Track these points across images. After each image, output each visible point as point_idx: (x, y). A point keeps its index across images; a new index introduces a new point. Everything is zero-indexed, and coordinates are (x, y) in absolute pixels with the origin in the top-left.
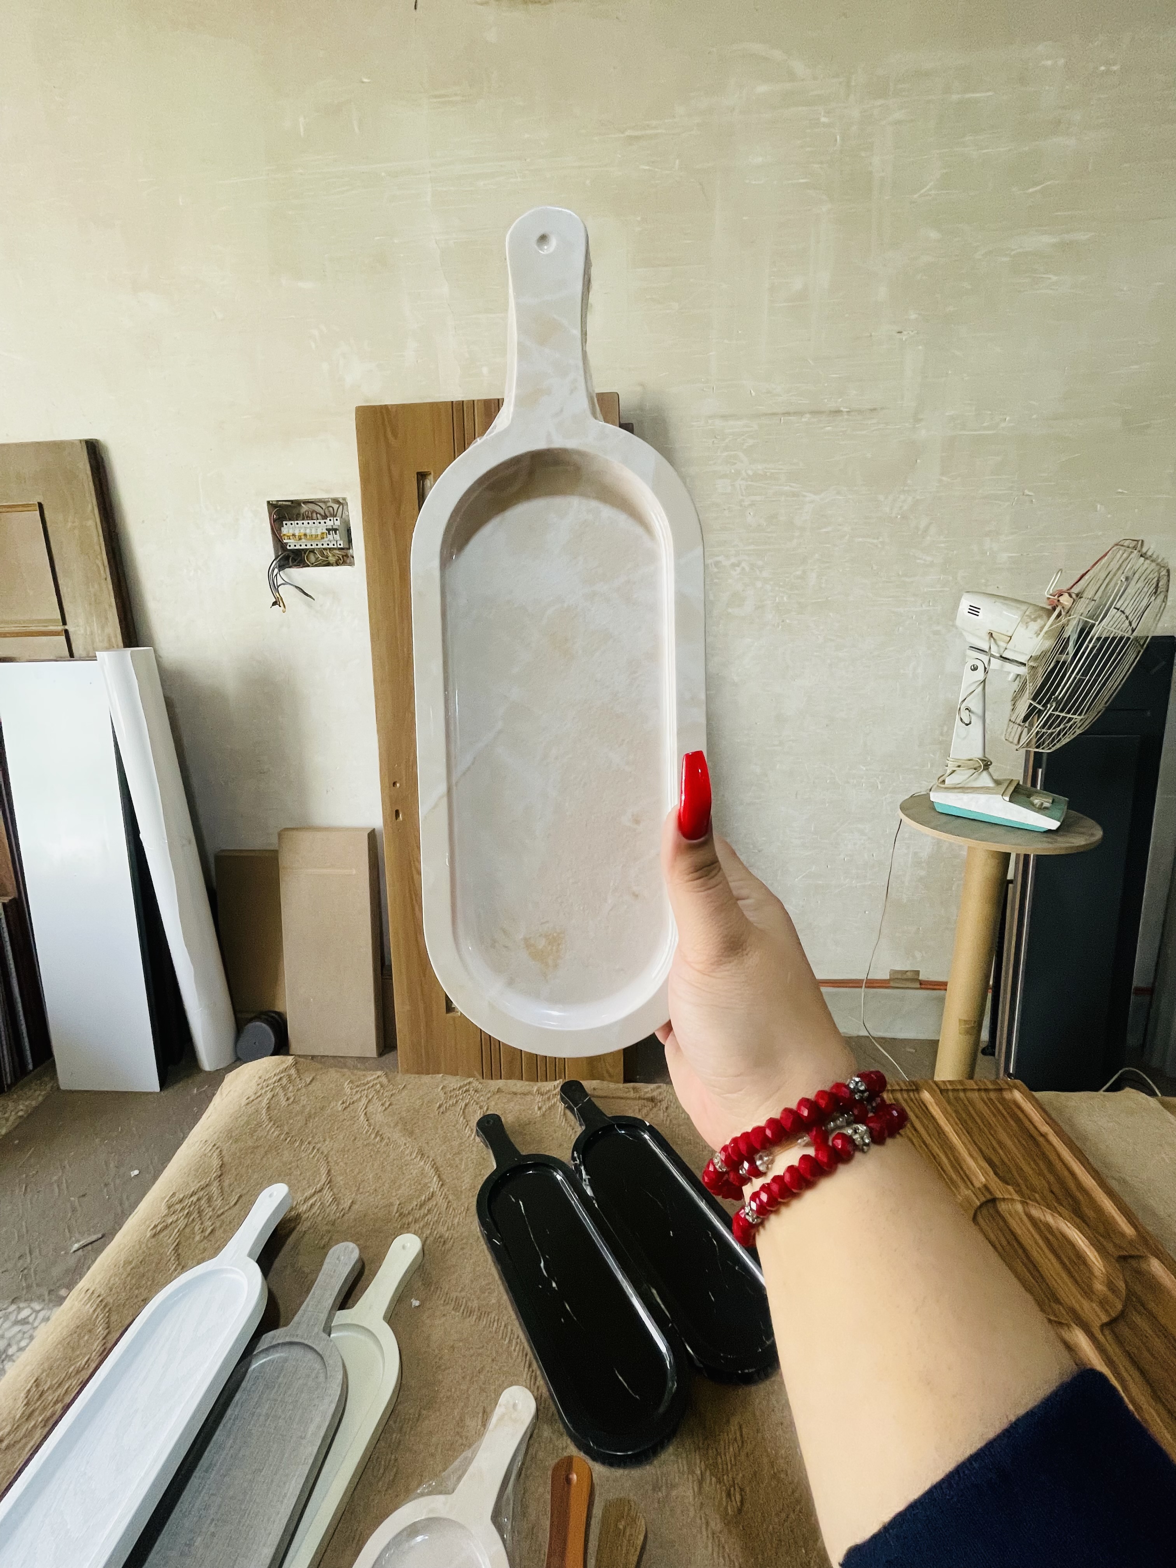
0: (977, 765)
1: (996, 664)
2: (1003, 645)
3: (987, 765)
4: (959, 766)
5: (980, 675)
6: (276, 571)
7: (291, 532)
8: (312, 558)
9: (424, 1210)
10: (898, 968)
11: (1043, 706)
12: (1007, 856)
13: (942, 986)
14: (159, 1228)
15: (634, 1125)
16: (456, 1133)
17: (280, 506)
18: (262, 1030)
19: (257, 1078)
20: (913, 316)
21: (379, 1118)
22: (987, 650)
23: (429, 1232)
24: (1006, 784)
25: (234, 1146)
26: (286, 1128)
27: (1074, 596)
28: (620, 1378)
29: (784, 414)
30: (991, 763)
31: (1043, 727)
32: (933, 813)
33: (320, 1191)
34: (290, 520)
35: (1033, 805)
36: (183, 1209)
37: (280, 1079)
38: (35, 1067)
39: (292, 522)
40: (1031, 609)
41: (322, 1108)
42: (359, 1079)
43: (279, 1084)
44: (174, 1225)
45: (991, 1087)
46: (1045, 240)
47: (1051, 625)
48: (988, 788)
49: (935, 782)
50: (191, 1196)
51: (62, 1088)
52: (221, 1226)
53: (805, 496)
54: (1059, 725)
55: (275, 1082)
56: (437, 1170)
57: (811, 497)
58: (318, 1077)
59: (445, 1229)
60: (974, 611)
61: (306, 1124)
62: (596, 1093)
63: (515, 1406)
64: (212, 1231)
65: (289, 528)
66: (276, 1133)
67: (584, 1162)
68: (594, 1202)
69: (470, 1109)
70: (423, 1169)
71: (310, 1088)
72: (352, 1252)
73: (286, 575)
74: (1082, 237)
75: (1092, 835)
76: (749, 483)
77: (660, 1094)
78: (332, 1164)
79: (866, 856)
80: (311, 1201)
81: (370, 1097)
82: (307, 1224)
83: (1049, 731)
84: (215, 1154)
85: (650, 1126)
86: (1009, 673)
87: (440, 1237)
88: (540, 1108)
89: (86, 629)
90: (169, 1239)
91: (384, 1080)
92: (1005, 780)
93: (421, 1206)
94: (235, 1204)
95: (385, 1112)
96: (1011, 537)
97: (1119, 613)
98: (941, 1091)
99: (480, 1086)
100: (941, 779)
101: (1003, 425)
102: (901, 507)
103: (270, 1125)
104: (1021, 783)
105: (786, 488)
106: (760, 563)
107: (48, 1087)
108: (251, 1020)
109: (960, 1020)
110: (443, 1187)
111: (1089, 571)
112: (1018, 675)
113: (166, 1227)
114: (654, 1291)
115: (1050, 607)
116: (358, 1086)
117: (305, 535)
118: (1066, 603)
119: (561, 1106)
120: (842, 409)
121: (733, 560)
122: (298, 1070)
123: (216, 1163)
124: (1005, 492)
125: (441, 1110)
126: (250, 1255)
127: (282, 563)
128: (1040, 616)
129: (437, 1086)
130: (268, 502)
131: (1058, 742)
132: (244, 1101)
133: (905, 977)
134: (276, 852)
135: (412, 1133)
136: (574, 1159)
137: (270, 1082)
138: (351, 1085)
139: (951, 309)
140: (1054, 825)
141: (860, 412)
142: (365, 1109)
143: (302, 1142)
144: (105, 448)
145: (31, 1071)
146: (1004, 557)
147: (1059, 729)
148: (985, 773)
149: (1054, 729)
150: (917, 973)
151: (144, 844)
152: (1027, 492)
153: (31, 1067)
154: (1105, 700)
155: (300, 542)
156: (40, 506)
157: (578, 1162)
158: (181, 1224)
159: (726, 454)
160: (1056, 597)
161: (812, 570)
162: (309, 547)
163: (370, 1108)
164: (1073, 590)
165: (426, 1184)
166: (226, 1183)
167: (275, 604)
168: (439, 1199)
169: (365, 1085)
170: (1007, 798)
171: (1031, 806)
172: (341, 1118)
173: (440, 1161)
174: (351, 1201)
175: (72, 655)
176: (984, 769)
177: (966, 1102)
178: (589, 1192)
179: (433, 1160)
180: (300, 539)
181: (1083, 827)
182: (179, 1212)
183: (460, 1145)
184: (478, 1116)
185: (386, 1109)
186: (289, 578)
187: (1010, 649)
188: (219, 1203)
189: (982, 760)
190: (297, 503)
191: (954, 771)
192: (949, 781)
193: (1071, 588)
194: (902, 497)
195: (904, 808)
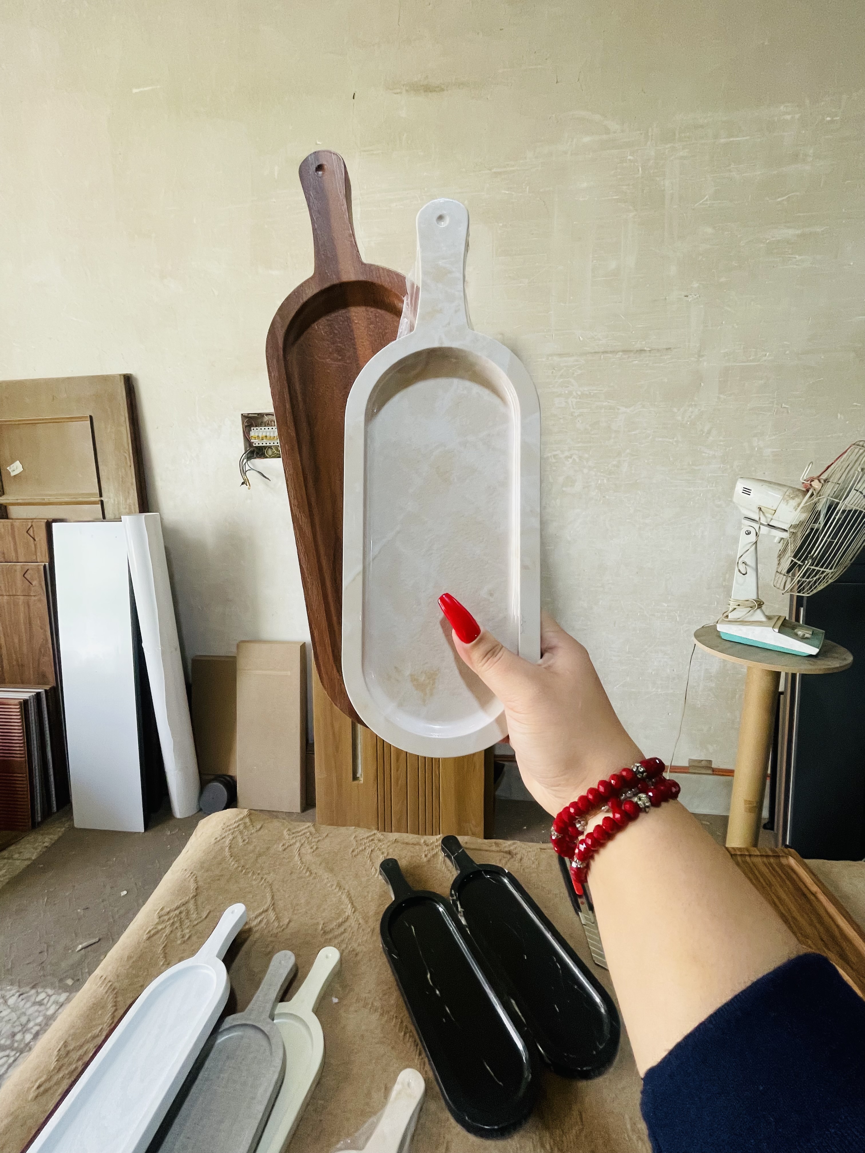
0: (752, 605)
1: (764, 530)
2: (769, 516)
3: (760, 604)
4: (739, 605)
5: (752, 538)
6: (245, 460)
7: (256, 435)
8: (270, 452)
9: (342, 929)
10: (694, 758)
11: (802, 562)
12: (777, 675)
13: (729, 773)
14: (152, 932)
15: (497, 871)
16: (364, 872)
17: (251, 418)
18: (218, 789)
19: (222, 825)
20: (696, 285)
21: (308, 858)
22: (758, 520)
23: (345, 946)
24: (775, 619)
25: (206, 874)
26: (242, 862)
27: (822, 481)
28: (488, 1068)
29: (603, 352)
30: (763, 603)
31: (803, 577)
32: (720, 640)
33: (267, 911)
34: (256, 426)
35: (797, 635)
36: (169, 919)
37: (238, 826)
38: (58, 809)
39: (258, 428)
40: (790, 491)
41: (268, 849)
42: (295, 828)
43: (238, 829)
44: (163, 931)
45: (770, 853)
46: (790, 233)
47: (806, 503)
48: (761, 622)
49: (720, 616)
50: (175, 910)
51: (76, 826)
52: (196, 933)
53: (618, 409)
54: (815, 576)
55: (235, 828)
56: (350, 899)
57: (623, 409)
58: (265, 825)
59: (357, 945)
60: (747, 491)
61: (257, 860)
62: (468, 846)
63: (409, 1084)
64: (189, 937)
65: (255, 432)
66: (236, 865)
67: (459, 899)
68: (467, 929)
69: (374, 854)
70: (341, 898)
71: (260, 833)
72: (290, 958)
73: (251, 463)
74: (818, 229)
75: (845, 659)
76: (578, 400)
77: (516, 848)
78: (274, 890)
79: (668, 671)
80: (259, 919)
81: (303, 842)
82: (257, 935)
83: (808, 580)
84: (192, 880)
85: (508, 872)
86: (775, 537)
87: (353, 950)
88: (426, 856)
89: (114, 500)
90: (160, 941)
91: (312, 829)
92: (775, 616)
93: (340, 925)
94: (206, 917)
95: (314, 854)
96: (774, 437)
97: (858, 493)
98: (732, 855)
99: (382, 837)
100: (725, 615)
101: (764, 358)
102: (690, 417)
103: (231, 860)
104: (787, 618)
105: (605, 404)
106: (586, 455)
107: (67, 825)
108: (210, 781)
109: (746, 801)
110: (356, 913)
111: (833, 463)
112: (782, 539)
113: (157, 932)
114: (513, 1002)
115: (804, 489)
116: (293, 833)
117: (266, 437)
118: (817, 487)
119: (442, 855)
120: (645, 349)
121: (567, 454)
122: (251, 820)
123: (193, 886)
124: (767, 405)
125: (354, 853)
126: (218, 956)
127: (249, 455)
128: (797, 496)
129: (351, 835)
130: (242, 415)
131: (815, 588)
132: (213, 841)
133: (700, 765)
134: (235, 657)
135: (332, 870)
136: (452, 895)
137: (231, 827)
138: (289, 832)
139: (723, 280)
140: (814, 651)
141: (658, 350)
142: (299, 850)
143: (253, 874)
144: (136, 379)
145: (54, 813)
146: (768, 452)
147: (815, 579)
148: (759, 610)
149: (812, 578)
150: (710, 762)
151: (145, 650)
152: (784, 405)
153: (55, 809)
154: (851, 557)
155: (262, 442)
156: (91, 417)
157: (455, 898)
158: (168, 931)
159: (561, 380)
160: (809, 482)
161: (624, 461)
162: (268, 444)
163: (303, 850)
164: (821, 477)
165: (343, 909)
166: (199, 903)
167: (243, 483)
168: (352, 922)
169: (298, 832)
170: (777, 630)
171: (796, 636)
172: (282, 856)
173: (352, 893)
174: (288, 920)
175: (104, 517)
176: (758, 608)
177: (751, 865)
178: (464, 922)
179: (348, 892)
180: (263, 439)
181: (837, 653)
182: (167, 921)
183: (368, 880)
184: (381, 859)
185: (313, 852)
186: (253, 465)
187: (775, 520)
188: (194, 916)
189: (755, 601)
190: (261, 415)
191: (735, 609)
192: (731, 616)
193: (820, 475)
194: (691, 409)
195: (697, 635)
